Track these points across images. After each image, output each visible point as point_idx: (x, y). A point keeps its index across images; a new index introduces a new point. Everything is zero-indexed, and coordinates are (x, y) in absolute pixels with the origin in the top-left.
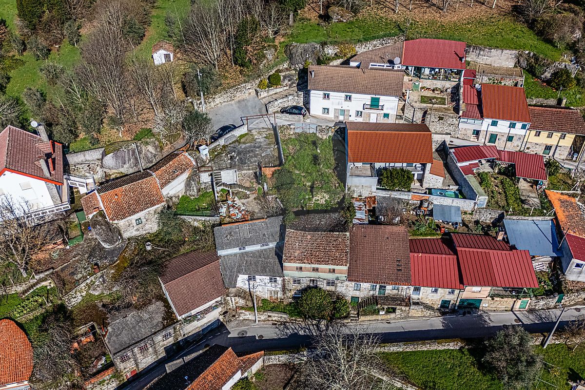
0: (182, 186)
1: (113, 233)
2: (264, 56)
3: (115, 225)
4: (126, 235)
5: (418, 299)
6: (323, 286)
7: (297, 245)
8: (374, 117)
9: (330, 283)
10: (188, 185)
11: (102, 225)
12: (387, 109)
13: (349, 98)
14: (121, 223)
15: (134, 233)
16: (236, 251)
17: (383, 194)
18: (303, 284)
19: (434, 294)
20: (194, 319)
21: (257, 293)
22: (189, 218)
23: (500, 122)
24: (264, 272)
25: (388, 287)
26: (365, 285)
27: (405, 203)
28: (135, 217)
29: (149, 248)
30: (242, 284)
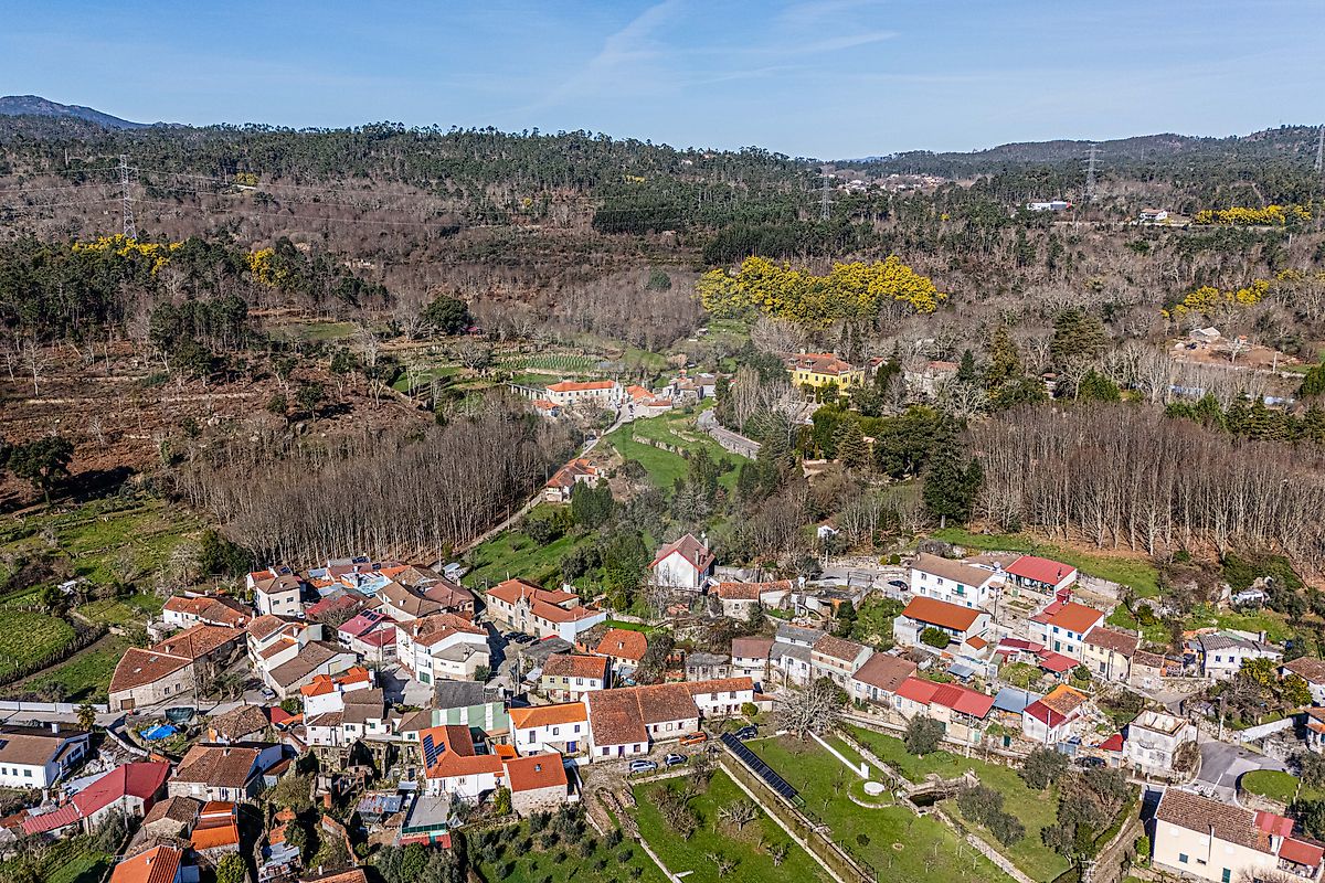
0: (778, 600)
1: (718, 607)
2: (896, 542)
3: (721, 602)
4: (726, 613)
5: (899, 709)
6: (836, 679)
7: (826, 643)
8: (961, 602)
9: (842, 679)
10: (782, 601)
11: (714, 598)
13: (940, 581)
14: (726, 602)
15: (732, 615)
16: (788, 641)
17: (922, 646)
18: (822, 676)
19: (910, 708)
20: (739, 668)
21: (793, 678)
22: (770, 618)
23: (1060, 630)
24: (799, 657)
25: (879, 690)
26: (864, 686)
27: (936, 659)
28: (734, 602)
29: (736, 626)
30: (783, 665)
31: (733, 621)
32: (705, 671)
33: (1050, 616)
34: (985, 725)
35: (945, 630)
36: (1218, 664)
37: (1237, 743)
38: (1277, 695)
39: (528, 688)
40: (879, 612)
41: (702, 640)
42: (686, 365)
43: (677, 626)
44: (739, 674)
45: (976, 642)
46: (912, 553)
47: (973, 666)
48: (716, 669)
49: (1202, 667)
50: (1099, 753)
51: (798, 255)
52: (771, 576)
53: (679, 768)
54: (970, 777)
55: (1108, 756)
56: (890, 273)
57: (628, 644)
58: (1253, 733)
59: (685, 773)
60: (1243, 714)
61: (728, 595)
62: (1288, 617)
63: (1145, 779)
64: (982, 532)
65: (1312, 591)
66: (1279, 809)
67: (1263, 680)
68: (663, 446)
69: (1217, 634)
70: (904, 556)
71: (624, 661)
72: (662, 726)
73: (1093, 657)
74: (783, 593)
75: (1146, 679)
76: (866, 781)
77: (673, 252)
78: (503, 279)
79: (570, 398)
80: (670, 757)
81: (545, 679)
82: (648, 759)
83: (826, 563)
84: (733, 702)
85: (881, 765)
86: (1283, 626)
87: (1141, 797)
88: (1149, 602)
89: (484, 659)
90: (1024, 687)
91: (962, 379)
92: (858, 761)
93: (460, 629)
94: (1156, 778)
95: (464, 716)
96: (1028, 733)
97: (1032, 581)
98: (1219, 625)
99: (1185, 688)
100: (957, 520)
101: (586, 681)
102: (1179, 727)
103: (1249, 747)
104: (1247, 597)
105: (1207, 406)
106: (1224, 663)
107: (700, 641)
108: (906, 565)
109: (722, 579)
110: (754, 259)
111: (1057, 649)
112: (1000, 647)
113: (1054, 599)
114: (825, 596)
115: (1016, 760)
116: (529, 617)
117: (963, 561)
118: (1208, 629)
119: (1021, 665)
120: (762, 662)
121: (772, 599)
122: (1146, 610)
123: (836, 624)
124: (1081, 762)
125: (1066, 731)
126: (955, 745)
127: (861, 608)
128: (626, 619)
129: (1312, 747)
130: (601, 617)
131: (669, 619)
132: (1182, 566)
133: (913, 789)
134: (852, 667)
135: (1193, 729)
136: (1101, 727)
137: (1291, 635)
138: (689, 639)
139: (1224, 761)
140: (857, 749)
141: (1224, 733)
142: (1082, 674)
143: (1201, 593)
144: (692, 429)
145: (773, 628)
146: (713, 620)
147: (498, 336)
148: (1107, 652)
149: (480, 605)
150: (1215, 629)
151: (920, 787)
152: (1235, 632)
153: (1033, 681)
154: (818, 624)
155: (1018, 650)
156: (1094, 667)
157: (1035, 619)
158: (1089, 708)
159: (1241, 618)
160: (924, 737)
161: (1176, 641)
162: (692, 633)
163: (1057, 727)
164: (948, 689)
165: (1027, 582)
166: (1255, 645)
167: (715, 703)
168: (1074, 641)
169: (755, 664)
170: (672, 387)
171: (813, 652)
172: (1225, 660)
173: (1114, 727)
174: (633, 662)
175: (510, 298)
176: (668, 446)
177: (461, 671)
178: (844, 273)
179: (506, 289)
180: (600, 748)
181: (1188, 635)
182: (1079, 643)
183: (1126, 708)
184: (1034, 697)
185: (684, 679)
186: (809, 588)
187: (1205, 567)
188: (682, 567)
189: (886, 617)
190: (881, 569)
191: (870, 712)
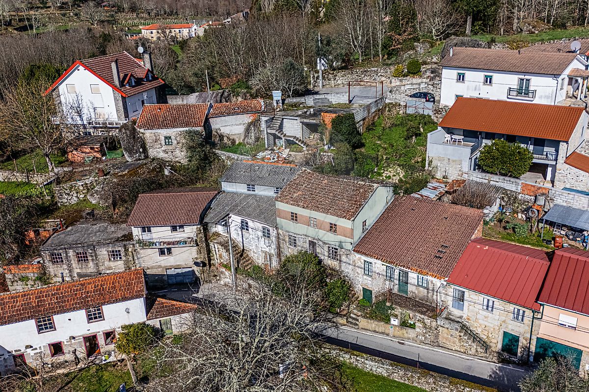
0: (241, 129)
1: (135, 144)
3: (141, 135)
4: (152, 153)
5: (461, 317)
6: (323, 253)
7: (304, 186)
9: (334, 253)
10: (247, 129)
11: (128, 129)
12: (541, 97)
13: (488, 80)
15: (162, 155)
17: (477, 177)
18: (299, 249)
19: (490, 315)
20: (150, 244)
21: (251, 254)
22: (223, 154)
24: (255, 218)
26: (378, 266)
27: (511, 198)
28: (164, 132)
29: (166, 172)
30: (235, 234)
31: (162, 164)
32: (79, 257)
43: (68, 180)
46: (434, 60)
48: (103, 252)
61: (154, 123)
70: (426, 63)
74: (248, 118)
84: (98, 328)
108: (429, 74)
114: (313, 115)
120: (190, 231)
121: (231, 126)
123: (328, 154)
127: (369, 129)
134: (352, 228)
145: (222, 169)
146: (129, 166)
154: (299, 157)
162: (87, 189)
167: (51, 337)
169: (179, 235)
171: (281, 206)
185: (43, 277)
186: (289, 107)
188: (94, 90)
189: (408, 138)
190: (396, 82)
191: (395, 322)
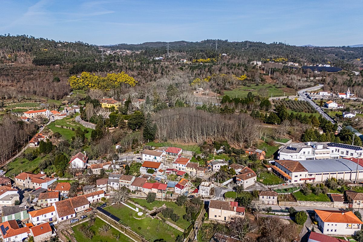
0: (108, 167)
1: (91, 172)
2: (138, 147)
4: (93, 173)
5: (144, 192)
6: (126, 186)
7: (123, 177)
8: (156, 161)
9: (128, 186)
10: (109, 167)
12: (158, 159)
13: (150, 156)
14: (93, 170)
15: (95, 173)
16: (112, 178)
17: (148, 174)
18: (123, 186)
19: (147, 191)
20: (99, 188)
21: (114, 188)
22: (106, 173)
23: (180, 164)
24: (116, 182)
25: (138, 187)
26: (134, 187)
27: (151, 177)
28: (96, 169)
29: (97, 176)
30: (111, 185)
31: (96, 175)
32: (89, 190)
33: (177, 162)
34: (166, 192)
35: (153, 169)
36: (216, 168)
37: (222, 186)
38: (228, 173)
39: (34, 205)
40: (135, 167)
41: (87, 182)
42: (68, 103)
43: (79, 179)
44: (99, 190)
45: (161, 171)
46: (142, 150)
47: (161, 177)
48: (92, 189)
49: (212, 169)
50: (193, 194)
51: (97, 71)
52: (105, 161)
53: (85, 219)
54: (164, 206)
55: (195, 194)
56: (123, 76)
57: (65, 186)
58: (225, 183)
59: (87, 220)
60: (223, 179)
61: (94, 168)
62: (229, 155)
63: (204, 198)
64: (158, 142)
65: (233, 148)
66: (233, 200)
67: (226, 170)
68: (65, 127)
69: (215, 161)
70: (140, 151)
71: (64, 191)
72: (79, 208)
73: (188, 170)
74: (109, 165)
75: (201, 174)
76: (138, 212)
77: (60, 71)
78: (3, 80)
79: (32, 115)
80: (82, 217)
81: (39, 201)
82: (76, 218)
83: (120, 156)
84: (99, 198)
85: (141, 207)
86: (228, 157)
87: (204, 203)
88: (199, 155)
89: (18, 198)
90: (174, 180)
91: (147, 103)
92: (135, 207)
93: (8, 190)
94: (206, 198)
95: (13, 217)
96: (176, 192)
97: (172, 153)
98: (215, 159)
99: (209, 175)
100: (152, 139)
101: (53, 199)
102: (210, 184)
103: (225, 187)
104: (219, 151)
105: (204, 107)
106: (217, 168)
107: (86, 183)
108: (141, 153)
109: (91, 163)
110: (84, 73)
111: (180, 170)
112: (167, 171)
113: (178, 157)
114: (121, 164)
115: (174, 200)
116: (31, 183)
117: (155, 150)
118: (212, 160)
119: (172, 175)
120: (106, 185)
121: (106, 167)
122: (199, 157)
123: (125, 171)
124: (189, 197)
125: (184, 190)
126: (159, 198)
127: (131, 166)
128: (63, 179)
129: (238, 184)
130: (55, 180)
131: (76, 177)
132: (205, 145)
133: (150, 212)
134: (131, 182)
135: (213, 184)
136: (192, 187)
137: (230, 159)
138: (83, 182)
139: (220, 191)
140: (134, 204)
141: (219, 184)
142: (187, 175)
143: (210, 152)
144: (74, 122)
145: (107, 175)
146: (90, 176)
147: (5, 98)
148: (191, 169)
149: (13, 182)
150: (214, 160)
151: (152, 211)
152: (218, 160)
153: (176, 179)
154: (120, 172)
155: (171, 171)
156: (189, 173)
157: (174, 163)
158: (189, 184)
159: (219, 156)
160: (151, 198)
161: (206, 164)
162: (84, 180)
163: (183, 189)
164: (156, 184)
165: (171, 154)
166: (223, 162)
167: (93, 199)
168: (184, 167)
169: (104, 186)
170: (65, 110)
171: (120, 180)
172: (217, 167)
173: (195, 187)
174: (67, 192)
175: (7, 86)
176: (67, 127)
177: (10, 203)
178: (110, 76)
179: (5, 83)
180: (61, 218)
181: (208, 162)
182: (185, 167)
183: (197, 182)
184: (177, 183)
185: (83, 194)
186: (116, 163)
187: (210, 145)
188: (79, 162)
189: (137, 168)
190: (134, 155)
191: (136, 194)
